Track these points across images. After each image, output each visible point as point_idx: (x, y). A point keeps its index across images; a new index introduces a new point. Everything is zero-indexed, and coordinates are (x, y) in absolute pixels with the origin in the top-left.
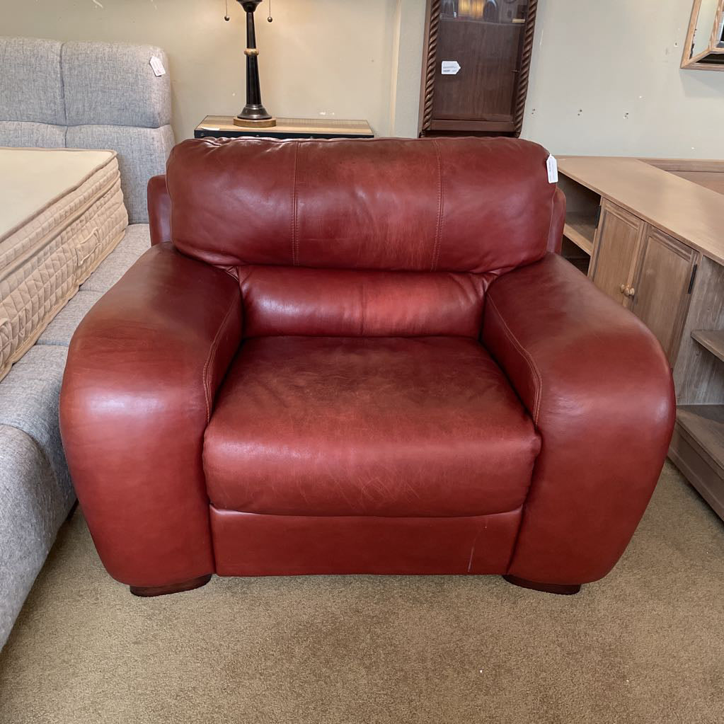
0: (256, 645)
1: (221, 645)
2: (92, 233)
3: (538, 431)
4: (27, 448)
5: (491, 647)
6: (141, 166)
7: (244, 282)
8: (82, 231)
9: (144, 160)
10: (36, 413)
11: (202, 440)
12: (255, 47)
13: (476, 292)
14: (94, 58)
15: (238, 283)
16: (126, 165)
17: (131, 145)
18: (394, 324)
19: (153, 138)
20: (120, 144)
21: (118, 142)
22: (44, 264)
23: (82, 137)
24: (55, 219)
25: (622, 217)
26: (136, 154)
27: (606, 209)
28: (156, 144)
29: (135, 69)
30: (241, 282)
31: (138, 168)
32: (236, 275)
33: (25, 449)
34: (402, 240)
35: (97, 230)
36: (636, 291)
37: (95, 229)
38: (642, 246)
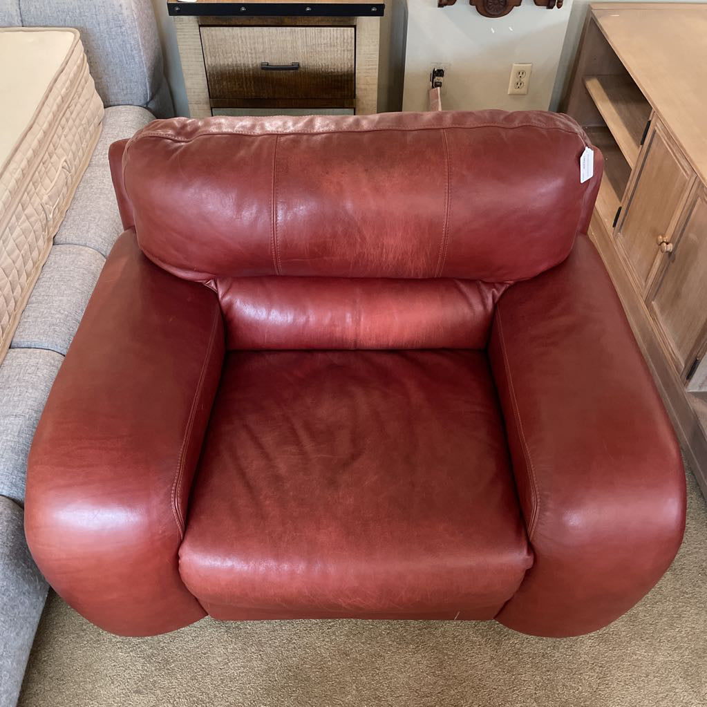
0: (248, 696)
1: (215, 695)
2: (60, 168)
3: (531, 549)
4: (7, 521)
5: (471, 701)
6: (111, 41)
7: (224, 296)
8: (47, 173)
9: (114, 33)
10: (15, 468)
11: (177, 557)
13: (484, 305)
15: (217, 295)
16: (93, 41)
17: (96, 15)
18: (391, 341)
19: (121, 6)
20: (82, 14)
21: (80, 13)
22: (5, 253)
23: (38, 7)
24: (10, 192)
25: (673, 151)
26: (103, 27)
27: (656, 128)
28: (126, 12)
30: (220, 297)
31: (108, 44)
32: (215, 288)
33: (6, 523)
34: (400, 258)
35: (66, 161)
36: (675, 249)
37: (63, 160)
38: (690, 200)
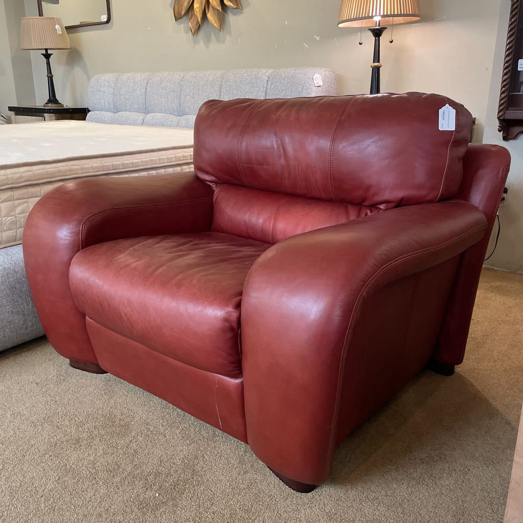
12: (379, 62)
14: (284, 77)
29: (303, 82)
